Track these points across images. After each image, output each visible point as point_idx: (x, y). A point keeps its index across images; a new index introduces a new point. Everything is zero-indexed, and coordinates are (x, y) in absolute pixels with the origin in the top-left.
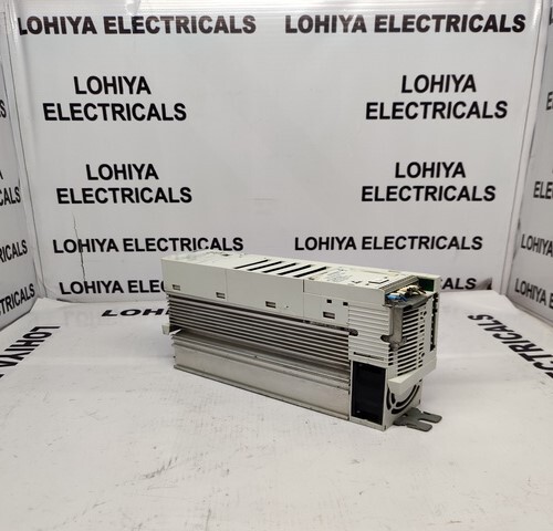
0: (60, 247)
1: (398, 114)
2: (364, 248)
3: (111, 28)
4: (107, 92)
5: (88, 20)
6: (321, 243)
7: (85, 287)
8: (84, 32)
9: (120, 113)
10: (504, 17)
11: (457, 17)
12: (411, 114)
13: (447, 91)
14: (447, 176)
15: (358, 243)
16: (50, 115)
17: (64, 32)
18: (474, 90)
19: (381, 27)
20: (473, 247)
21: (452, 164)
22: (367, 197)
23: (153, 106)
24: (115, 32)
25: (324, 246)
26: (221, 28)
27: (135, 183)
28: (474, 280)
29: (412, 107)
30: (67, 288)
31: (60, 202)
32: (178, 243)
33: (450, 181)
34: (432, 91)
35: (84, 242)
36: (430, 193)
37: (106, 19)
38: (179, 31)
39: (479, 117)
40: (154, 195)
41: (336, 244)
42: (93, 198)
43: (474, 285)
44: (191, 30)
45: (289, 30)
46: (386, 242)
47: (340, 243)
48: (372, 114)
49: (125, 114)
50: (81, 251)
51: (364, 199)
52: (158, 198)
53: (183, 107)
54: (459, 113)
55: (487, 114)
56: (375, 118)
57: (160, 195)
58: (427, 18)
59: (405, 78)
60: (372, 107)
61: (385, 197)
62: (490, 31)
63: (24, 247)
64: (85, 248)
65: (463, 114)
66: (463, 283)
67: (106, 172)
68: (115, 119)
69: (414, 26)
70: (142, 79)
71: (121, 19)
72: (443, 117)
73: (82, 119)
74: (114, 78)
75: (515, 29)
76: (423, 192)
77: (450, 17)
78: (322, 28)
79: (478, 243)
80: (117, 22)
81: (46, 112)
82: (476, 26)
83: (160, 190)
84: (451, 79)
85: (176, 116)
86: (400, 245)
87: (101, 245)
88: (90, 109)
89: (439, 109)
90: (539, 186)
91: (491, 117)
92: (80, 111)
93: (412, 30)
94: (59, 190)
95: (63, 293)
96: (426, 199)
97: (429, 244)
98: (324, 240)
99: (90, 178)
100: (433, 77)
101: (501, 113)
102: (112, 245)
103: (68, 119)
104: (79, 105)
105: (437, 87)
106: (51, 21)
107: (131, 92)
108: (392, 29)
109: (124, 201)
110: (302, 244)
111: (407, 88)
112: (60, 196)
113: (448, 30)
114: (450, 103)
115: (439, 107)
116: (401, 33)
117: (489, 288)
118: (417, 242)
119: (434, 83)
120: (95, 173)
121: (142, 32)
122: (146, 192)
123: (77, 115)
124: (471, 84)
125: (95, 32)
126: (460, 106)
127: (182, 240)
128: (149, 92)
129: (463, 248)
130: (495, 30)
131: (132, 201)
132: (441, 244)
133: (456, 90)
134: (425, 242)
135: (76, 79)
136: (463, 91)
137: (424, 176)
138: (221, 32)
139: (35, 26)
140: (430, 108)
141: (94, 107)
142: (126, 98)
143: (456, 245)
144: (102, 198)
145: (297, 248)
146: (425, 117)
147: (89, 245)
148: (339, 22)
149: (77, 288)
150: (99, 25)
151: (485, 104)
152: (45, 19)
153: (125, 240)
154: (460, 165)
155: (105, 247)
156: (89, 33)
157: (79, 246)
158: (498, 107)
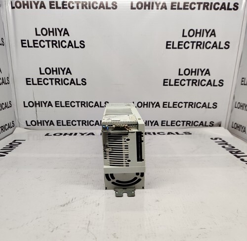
0: (27, 104)
1: (180, 47)
2: (163, 107)
3: (52, 6)
4: (49, 35)
5: (42, 3)
6: (144, 105)
7: (37, 123)
8: (40, 8)
9: (55, 44)
10: (229, 4)
11: (208, 3)
12: (186, 47)
13: (203, 36)
14: (202, 75)
15: (161, 105)
16: (24, 45)
17: (31, 8)
18: (215, 36)
19: (174, 7)
20: (213, 107)
21: (204, 69)
22: (165, 84)
23: (70, 42)
24: (54, 8)
25: (145, 106)
26: (102, 7)
27: (61, 76)
28: (213, 122)
29: (187, 43)
30: (29, 123)
31: (27, 84)
32: (80, 104)
33: (203, 77)
34: (196, 36)
35: (37, 103)
36: (194, 82)
37: (50, 2)
38: (83, 8)
39: (217, 48)
40: (69, 82)
41: (151, 105)
42: (42, 83)
43: (213, 125)
44: (88, 7)
45: (132, 8)
46: (174, 105)
47: (153, 105)
48: (168, 46)
49: (57, 45)
50: (36, 106)
51: (164, 85)
52: (71, 83)
53: (84, 42)
54: (208, 47)
55: (221, 47)
56: (170, 48)
57: (72, 82)
58: (195, 4)
59: (184, 30)
60: (169, 43)
61: (174, 84)
62: (223, 10)
63: (10, 104)
64: (38, 105)
65: (210, 47)
66: (208, 124)
67: (48, 71)
68: (53, 47)
69: (189, 7)
70: (66, 29)
71: (57, 2)
72: (201, 48)
73: (38, 47)
74: (53, 29)
75: (234, 9)
76: (191, 82)
77: (205, 3)
78: (147, 7)
79: (215, 105)
80: (55, 4)
81: (22, 43)
82: (216, 7)
83: (72, 79)
84: (205, 31)
85: (80, 46)
86: (180, 106)
87: (45, 104)
89: (199, 45)
90: (243, 80)
91: (222, 48)
93: (188, 9)
94: (27, 79)
95: (27, 125)
96: (192, 85)
97: (193, 106)
98: (146, 103)
99: (41, 74)
100: (197, 30)
101: (227, 47)
102: (50, 104)
103: (32, 47)
104: (37, 41)
105: (198, 35)
106: (26, 3)
107: (61, 35)
108: (179, 8)
109: (56, 84)
110: (136, 105)
112: (27, 81)
113: (204, 9)
114: (204, 42)
115: (199, 44)
116: (183, 10)
117: (220, 126)
118: (187, 104)
119: (197, 33)
120: (43, 71)
121: (66, 8)
122: (66, 80)
123: (36, 45)
124: (213, 33)
125: (45, 8)
126: (208, 43)
127: (82, 102)
128: (69, 35)
129: (208, 108)
130: (225, 9)
131: (60, 84)
132: (198, 106)
133: (207, 36)
134: (191, 105)
135: (36, 29)
136: (210, 36)
137: (191, 75)
138: (102, 9)
139: (18, 5)
140: (195, 44)
141: (44, 42)
142: (58, 38)
143: (205, 106)
144: (46, 83)
146: (192, 48)
147: (40, 104)
148: (155, 5)
149: (34, 123)
151: (220, 42)
152: (23, 2)
153: (56, 102)
154: (208, 70)
155: (47, 104)
156: (43, 8)
157: (35, 104)
158: (226, 44)
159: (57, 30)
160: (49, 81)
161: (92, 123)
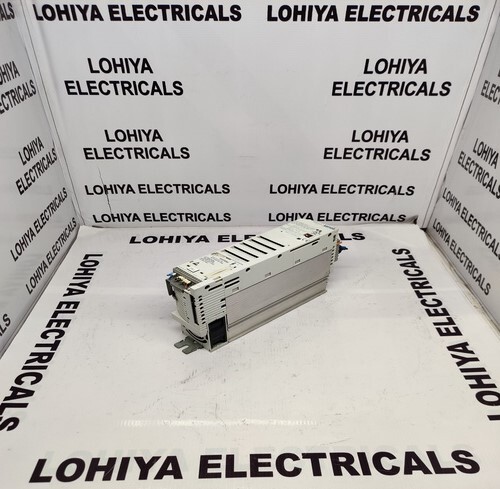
0: (91, 190)
1: (358, 91)
2: (323, 192)
3: (115, 16)
4: (116, 72)
5: (95, 8)
6: (290, 189)
7: (112, 218)
8: (92, 19)
10: (461, 8)
11: (419, 8)
12: (370, 91)
13: (402, 72)
14: (393, 141)
15: (319, 189)
16: (71, 90)
17: (75, 19)
18: (425, 72)
19: (351, 16)
21: (399, 132)
23: (155, 84)
24: (119, 19)
25: (292, 191)
26: (211, 17)
27: (144, 144)
28: (405, 216)
29: (371, 86)
30: (99, 218)
31: (87, 158)
32: (180, 188)
33: (396, 145)
34: (389, 72)
35: (108, 187)
36: (379, 153)
37: (111, 7)
38: (174, 19)
39: (426, 94)
41: (302, 189)
42: (113, 155)
43: (404, 220)
44: (184, 17)
45: (270, 18)
47: (305, 189)
48: (337, 91)
50: (106, 193)
53: (180, 84)
54: (410, 91)
55: (434, 92)
56: (340, 94)
58: (392, 8)
59: (368, 61)
60: (337, 86)
62: (447, 20)
64: (109, 191)
65: (414, 92)
66: (396, 218)
69: (380, 16)
70: (145, 61)
71: (123, 7)
72: (396, 94)
73: (97, 94)
74: (121, 60)
75: (469, 19)
76: (372, 153)
77: (413, 7)
78: (299, 17)
79: (411, 190)
80: (120, 10)
81: (68, 88)
82: (435, 16)
83: (164, 149)
84: (407, 62)
85: (175, 92)
87: (122, 189)
88: (103, 85)
89: (393, 88)
91: (436, 95)
92: (95, 88)
93: (378, 19)
94: (85, 150)
95: (96, 221)
96: (375, 158)
98: (293, 187)
99: (108, 140)
101: (445, 92)
102: (130, 189)
103: (86, 94)
104: (94, 82)
106: (62, 8)
107: (137, 72)
108: (361, 19)
110: (275, 189)
111: (369, 70)
112: (86, 154)
113: (410, 19)
114: (403, 83)
115: (394, 86)
116: (368, 22)
117: (415, 222)
118: (364, 189)
119: (392, 66)
120: (112, 137)
121: (143, 19)
122: (154, 151)
123: (93, 91)
125: (101, 19)
126: (412, 85)
127: (183, 185)
128: (151, 72)
129: (399, 194)
130: (451, 20)
131: (143, 157)
133: (410, 72)
134: (370, 189)
135: (89, 60)
136: (416, 72)
137: (375, 141)
138: (211, 20)
139: (49, 13)
140: (386, 87)
141: (107, 84)
142: (133, 77)
143: (394, 192)
145: (271, 192)
146: (381, 94)
147: (113, 189)
148: (315, 12)
149: (106, 218)
150: (105, 12)
151: (433, 83)
152: (58, 6)
153: (139, 186)
154: (405, 133)
155: (125, 190)
156: (97, 20)
157: (105, 190)
158: (443, 87)
159: (129, 62)
160: (125, 153)
161: (202, 217)
